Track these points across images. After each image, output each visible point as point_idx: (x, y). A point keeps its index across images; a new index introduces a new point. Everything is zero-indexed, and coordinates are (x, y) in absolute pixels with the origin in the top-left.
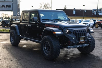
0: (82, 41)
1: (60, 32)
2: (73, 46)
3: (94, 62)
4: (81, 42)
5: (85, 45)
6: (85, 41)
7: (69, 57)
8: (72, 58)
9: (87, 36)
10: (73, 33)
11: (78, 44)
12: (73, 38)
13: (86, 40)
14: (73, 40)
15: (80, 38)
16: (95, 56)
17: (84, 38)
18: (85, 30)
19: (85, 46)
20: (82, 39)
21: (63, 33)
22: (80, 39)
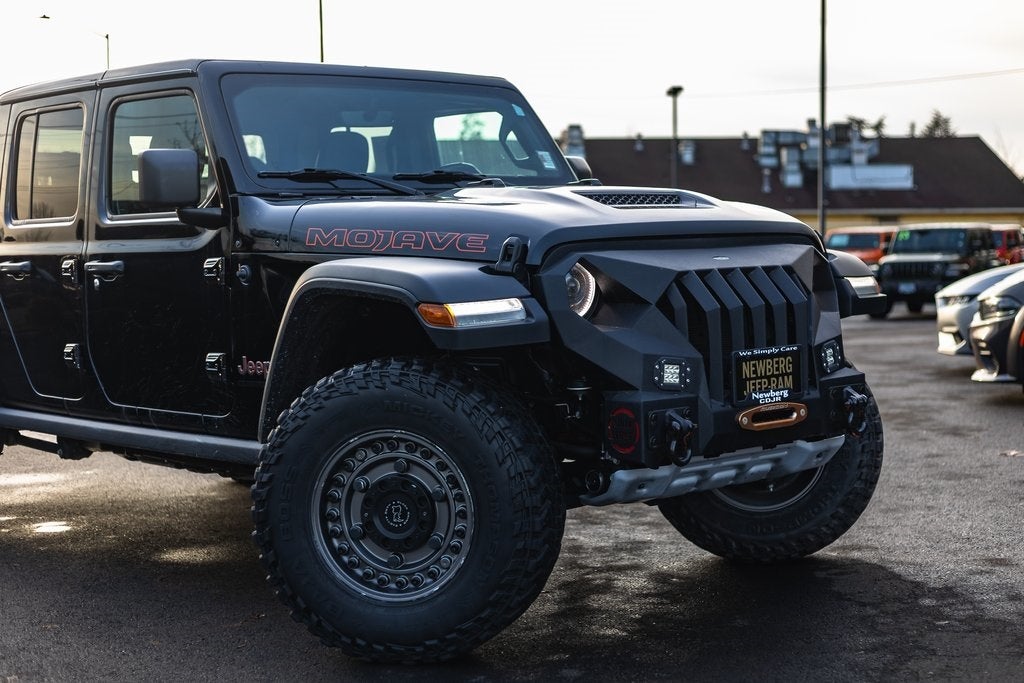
0: (772, 397)
1: (507, 307)
2: (664, 471)
3: (934, 652)
5: (806, 452)
6: (809, 404)
9: (819, 339)
10: (664, 304)
11: (727, 439)
12: (671, 375)
13: (812, 384)
14: (671, 388)
15: (747, 370)
17: (786, 365)
18: (789, 269)
19: (795, 465)
20: (768, 381)
21: (540, 314)
22: (742, 383)
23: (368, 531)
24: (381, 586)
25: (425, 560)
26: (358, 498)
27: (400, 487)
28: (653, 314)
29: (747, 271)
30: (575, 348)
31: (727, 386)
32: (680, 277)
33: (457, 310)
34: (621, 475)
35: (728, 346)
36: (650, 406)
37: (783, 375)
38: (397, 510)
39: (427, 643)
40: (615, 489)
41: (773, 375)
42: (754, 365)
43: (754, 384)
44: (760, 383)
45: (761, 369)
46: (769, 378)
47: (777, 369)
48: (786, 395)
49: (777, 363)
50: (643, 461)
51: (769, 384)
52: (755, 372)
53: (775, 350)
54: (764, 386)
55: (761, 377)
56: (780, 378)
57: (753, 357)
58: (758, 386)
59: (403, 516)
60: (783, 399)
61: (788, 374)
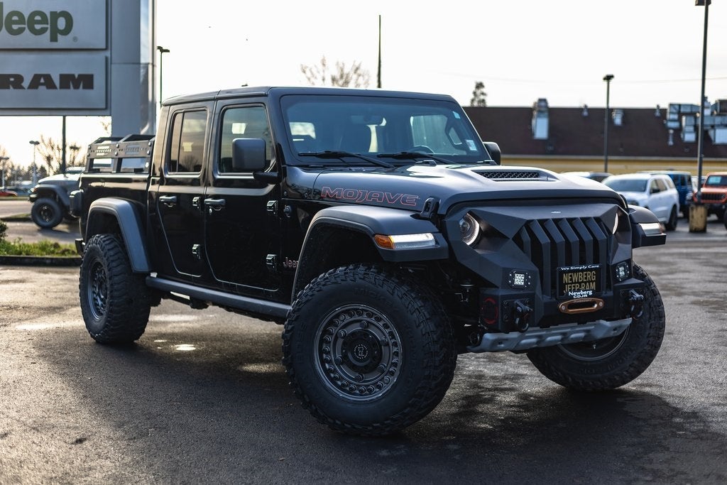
0: (582, 295)
1: (425, 238)
2: (514, 335)
4: (571, 306)
5: (605, 327)
6: (605, 299)
7: (491, 418)
8: (510, 425)
9: (614, 261)
10: (518, 239)
11: (552, 318)
12: (519, 280)
13: (609, 287)
14: (519, 287)
15: (566, 278)
16: (676, 409)
17: (591, 276)
19: (600, 334)
20: (580, 285)
21: (444, 243)
22: (563, 286)
23: (344, 361)
24: (351, 392)
25: (376, 378)
26: (340, 341)
27: (363, 336)
28: (511, 244)
29: (570, 220)
30: (464, 262)
31: (553, 286)
32: (528, 224)
33: (396, 239)
34: (487, 336)
35: (555, 264)
36: (504, 297)
37: (589, 282)
38: (361, 349)
39: (375, 425)
40: (484, 344)
41: (583, 282)
42: (571, 276)
43: (570, 287)
44: (574, 286)
45: (575, 278)
46: (580, 283)
47: (586, 278)
48: (591, 293)
49: (586, 274)
50: (500, 329)
51: (580, 287)
52: (571, 280)
53: (584, 267)
54: (576, 288)
55: (575, 283)
56: (588, 284)
57: (570, 271)
58: (573, 288)
59: (364, 353)
60: (589, 296)
61: (593, 282)
